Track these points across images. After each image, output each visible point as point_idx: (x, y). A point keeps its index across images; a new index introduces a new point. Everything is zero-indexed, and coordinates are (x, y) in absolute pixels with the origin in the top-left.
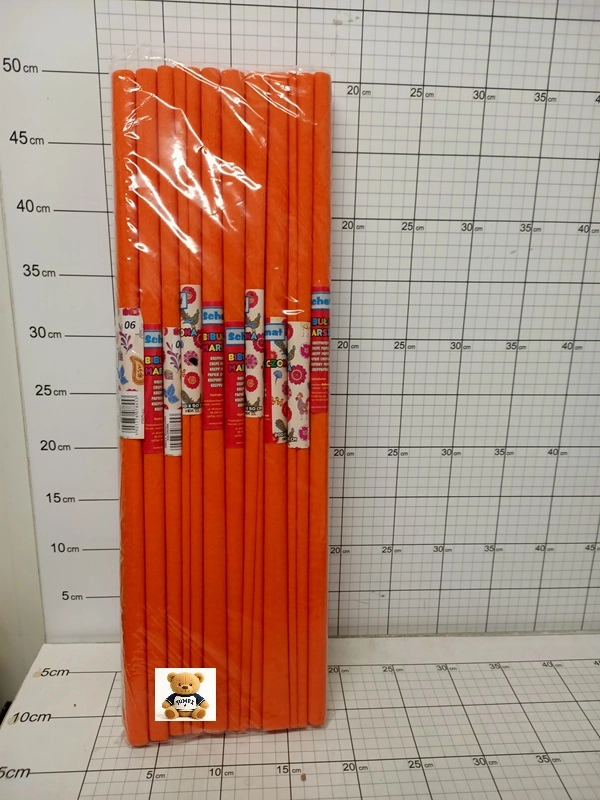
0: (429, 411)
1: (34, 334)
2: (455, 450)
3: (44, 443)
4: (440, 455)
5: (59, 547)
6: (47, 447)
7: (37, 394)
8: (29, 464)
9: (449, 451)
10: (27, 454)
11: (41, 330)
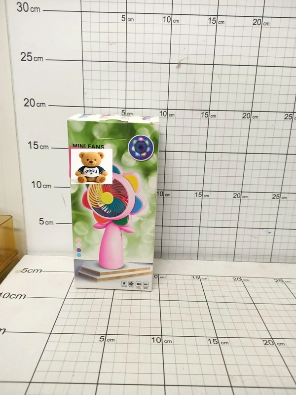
1: (20, 9)
3: (26, 100)
5: (37, 184)
6: (28, 104)
7: (22, 60)
8: (16, 117)
10: (14, 109)
11: (25, 4)
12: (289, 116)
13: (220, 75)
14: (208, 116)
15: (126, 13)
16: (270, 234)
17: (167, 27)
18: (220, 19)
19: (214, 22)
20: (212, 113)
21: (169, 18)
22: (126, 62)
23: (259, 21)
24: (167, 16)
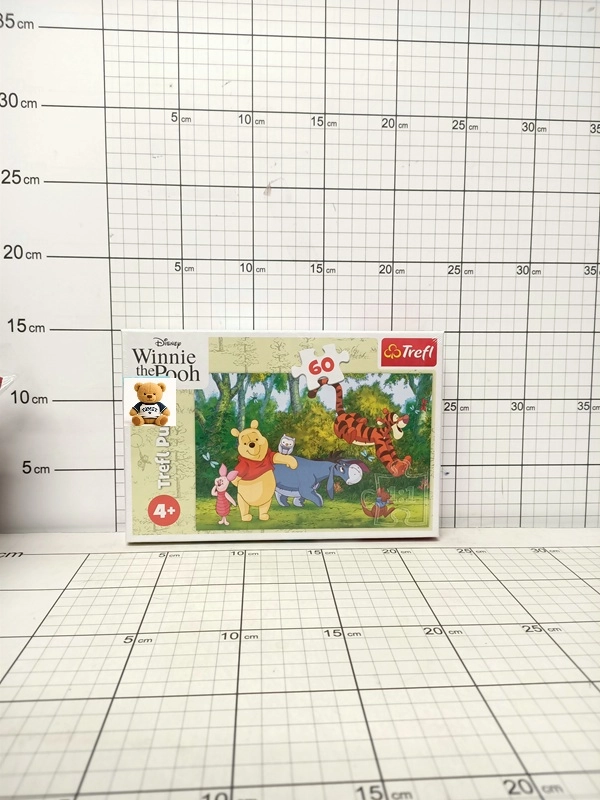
0: (498, 213)
1: (3, 103)
2: (534, 267)
3: (8, 249)
4: (515, 274)
5: (22, 397)
6: (12, 254)
7: (3, 182)
9: (525, 269)
11: (13, 96)
12: (456, 268)
13: (336, 206)
14: (322, 270)
15: (179, 109)
16: (448, 477)
17: (246, 131)
18: (329, 118)
19: (320, 123)
20: (328, 266)
21: (249, 117)
22: (181, 185)
23: (391, 122)
24: (244, 114)
